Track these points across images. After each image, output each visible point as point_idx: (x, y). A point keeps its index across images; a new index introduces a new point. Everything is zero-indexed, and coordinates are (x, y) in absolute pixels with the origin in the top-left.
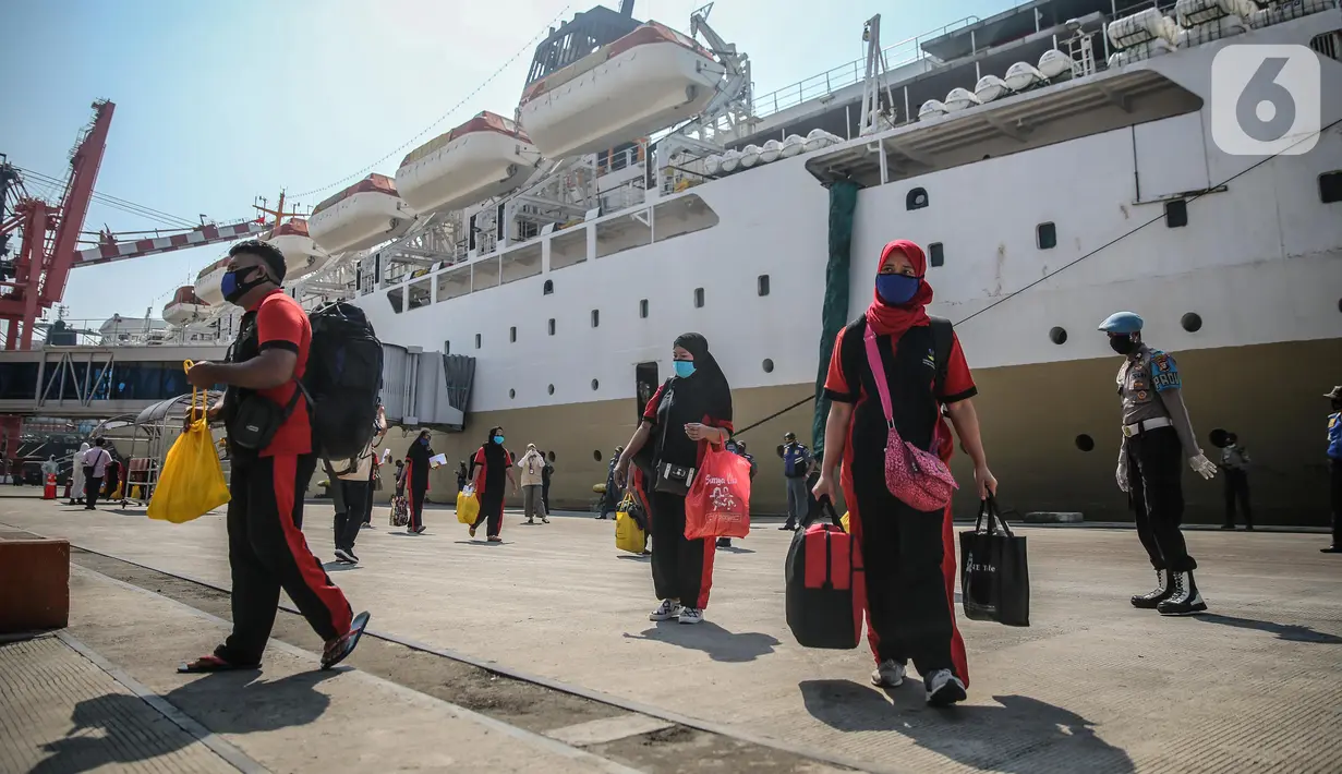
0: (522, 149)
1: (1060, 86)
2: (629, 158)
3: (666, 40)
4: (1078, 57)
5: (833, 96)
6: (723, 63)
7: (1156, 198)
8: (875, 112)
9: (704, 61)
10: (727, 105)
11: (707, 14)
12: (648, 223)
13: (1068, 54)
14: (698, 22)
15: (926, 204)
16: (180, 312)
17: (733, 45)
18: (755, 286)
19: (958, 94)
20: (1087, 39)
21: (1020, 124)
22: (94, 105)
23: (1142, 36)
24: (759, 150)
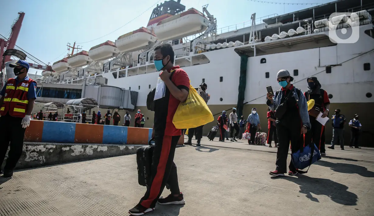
0: (152, 38)
1: (302, 36)
2: (179, 42)
3: (197, 13)
4: (307, 29)
5: (237, 31)
6: (210, 20)
7: (324, 66)
8: (253, 38)
9: (205, 19)
10: (211, 31)
11: (207, 7)
12: (190, 61)
13: (304, 29)
14: (204, 9)
15: (265, 62)
16: (47, 73)
17: (213, 16)
18: (219, 79)
19: (275, 36)
20: (309, 25)
21: (290, 44)
22: (19, 13)
23: (323, 25)
24: (222, 45)
